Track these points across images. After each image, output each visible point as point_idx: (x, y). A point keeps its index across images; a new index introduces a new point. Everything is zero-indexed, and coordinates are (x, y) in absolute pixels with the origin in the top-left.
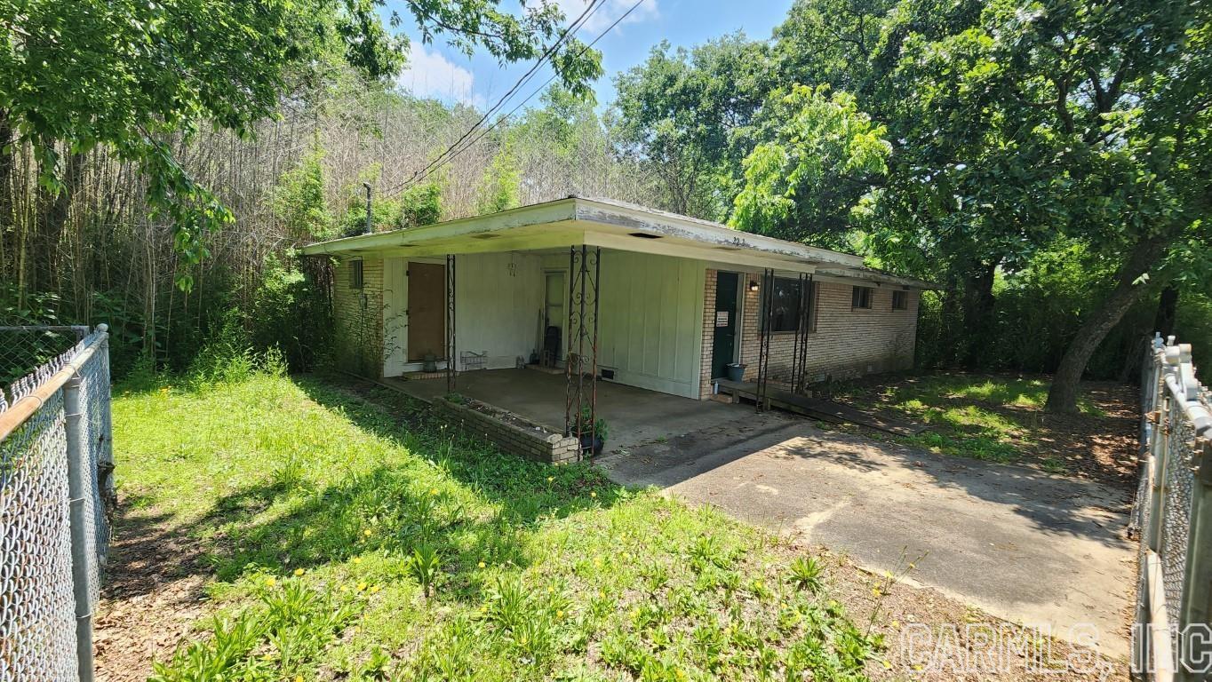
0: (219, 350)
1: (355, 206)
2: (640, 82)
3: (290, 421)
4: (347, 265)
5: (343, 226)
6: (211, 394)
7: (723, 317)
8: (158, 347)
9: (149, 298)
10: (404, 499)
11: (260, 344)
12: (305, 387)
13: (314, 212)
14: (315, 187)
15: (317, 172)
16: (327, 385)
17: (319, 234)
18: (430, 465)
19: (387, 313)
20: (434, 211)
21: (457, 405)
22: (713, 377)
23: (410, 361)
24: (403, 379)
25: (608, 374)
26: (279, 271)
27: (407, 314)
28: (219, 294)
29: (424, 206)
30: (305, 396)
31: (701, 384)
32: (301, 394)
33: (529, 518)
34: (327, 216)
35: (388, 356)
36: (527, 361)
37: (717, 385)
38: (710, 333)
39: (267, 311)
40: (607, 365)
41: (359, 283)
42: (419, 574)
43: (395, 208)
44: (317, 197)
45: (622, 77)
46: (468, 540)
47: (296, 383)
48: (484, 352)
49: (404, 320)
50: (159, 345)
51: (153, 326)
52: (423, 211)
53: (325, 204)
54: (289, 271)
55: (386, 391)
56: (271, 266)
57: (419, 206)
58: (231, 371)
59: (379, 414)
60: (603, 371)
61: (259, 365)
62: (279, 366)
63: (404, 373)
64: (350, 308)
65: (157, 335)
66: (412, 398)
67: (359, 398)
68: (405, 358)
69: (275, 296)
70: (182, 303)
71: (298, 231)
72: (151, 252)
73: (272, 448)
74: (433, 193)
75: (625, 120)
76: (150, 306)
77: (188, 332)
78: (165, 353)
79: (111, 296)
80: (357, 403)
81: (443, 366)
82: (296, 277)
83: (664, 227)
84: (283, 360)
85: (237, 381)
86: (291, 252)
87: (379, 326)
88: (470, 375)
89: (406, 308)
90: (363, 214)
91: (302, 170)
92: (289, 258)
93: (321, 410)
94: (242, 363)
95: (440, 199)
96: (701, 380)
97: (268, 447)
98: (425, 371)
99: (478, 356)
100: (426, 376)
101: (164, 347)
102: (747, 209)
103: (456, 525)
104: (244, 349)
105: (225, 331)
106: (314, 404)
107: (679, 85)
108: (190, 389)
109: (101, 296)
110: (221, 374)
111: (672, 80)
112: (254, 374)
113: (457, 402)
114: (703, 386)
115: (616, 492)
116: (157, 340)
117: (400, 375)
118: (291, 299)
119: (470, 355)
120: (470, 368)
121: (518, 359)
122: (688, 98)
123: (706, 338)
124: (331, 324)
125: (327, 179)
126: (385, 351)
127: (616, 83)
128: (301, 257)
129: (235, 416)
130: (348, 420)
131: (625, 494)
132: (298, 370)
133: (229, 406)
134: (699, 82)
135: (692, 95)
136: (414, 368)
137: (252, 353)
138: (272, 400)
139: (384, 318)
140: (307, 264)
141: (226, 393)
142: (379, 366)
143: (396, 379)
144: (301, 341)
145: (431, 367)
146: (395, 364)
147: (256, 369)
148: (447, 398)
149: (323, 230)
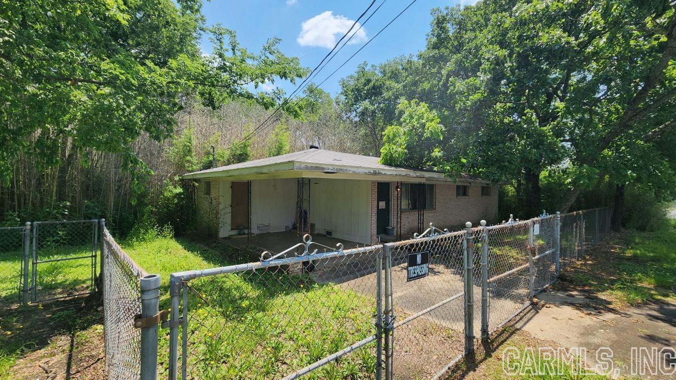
0: (142, 226)
1: (208, 153)
2: (352, 83)
3: (175, 259)
4: (203, 183)
5: (202, 164)
6: (138, 248)
7: (382, 205)
8: (113, 226)
9: (111, 202)
10: (221, 289)
11: (161, 223)
12: (181, 243)
13: (188, 158)
14: (189, 146)
15: (190, 139)
16: (192, 242)
17: (190, 169)
18: (235, 276)
19: (221, 207)
20: (246, 155)
21: (251, 250)
22: (378, 233)
23: (232, 229)
24: (228, 238)
25: (329, 233)
26: (171, 187)
27: (231, 206)
28: (142, 199)
29: (241, 152)
30: (182, 248)
31: (371, 237)
32: (180, 247)
33: (272, 295)
34: (195, 160)
35: (221, 227)
36: (291, 227)
37: (380, 238)
38: (375, 212)
39: (164, 207)
40: (329, 229)
41: (208, 192)
42: (224, 314)
43: (227, 154)
44: (190, 151)
45: (344, 80)
46: (245, 304)
47: (178, 241)
48: (269, 224)
49: (229, 209)
50: (114, 225)
51: (112, 216)
52: (240, 155)
53: (193, 154)
54: (175, 187)
55: (220, 244)
56: (167, 185)
57: (238, 152)
58: (148, 236)
59: (215, 255)
60: (327, 232)
61: (160, 233)
62: (170, 233)
63: (229, 235)
64: (204, 204)
65: (113, 220)
66: (232, 247)
67: (206, 248)
68: (230, 228)
69: (169, 199)
70: (125, 205)
71: (180, 168)
72: (112, 181)
73: (167, 271)
74: (245, 146)
75: (347, 101)
76: (111, 206)
77: (128, 218)
78: (116, 229)
79: (93, 202)
80: (206, 250)
81: (246, 231)
82: (179, 190)
83: (337, 169)
84: (172, 230)
85: (150, 241)
86: (177, 178)
87: (217, 213)
88: (260, 236)
89: (230, 204)
90: (211, 158)
91: (183, 139)
92: (175, 181)
93: (189, 254)
94: (152, 232)
95: (249, 148)
96: (371, 236)
97: (165, 270)
98: (239, 234)
99: (266, 226)
100: (240, 236)
101: (116, 226)
102: (386, 155)
103: (241, 298)
104: (154, 226)
105: (145, 217)
106: (186, 251)
107: (371, 84)
108: (129, 245)
109: (89, 203)
110: (143, 238)
111: (369, 81)
112: (158, 238)
113: (251, 248)
114: (372, 238)
115: (313, 285)
116: (113, 222)
117: (227, 236)
118: (176, 201)
119: (262, 226)
120: (261, 232)
121: (286, 227)
122: (375, 91)
123: (373, 215)
124: (195, 212)
125: (194, 142)
126: (220, 225)
127: (340, 84)
128: (180, 180)
129: (150, 257)
130: (201, 258)
131: (317, 286)
132: (179, 235)
133: (147, 253)
134: (381, 83)
135: (378, 90)
136: (234, 232)
137: (158, 227)
138: (167, 250)
139: (220, 209)
140: (184, 183)
141: (145, 247)
142: (217, 233)
143: (225, 238)
144: (180, 221)
145: (242, 232)
146: (225, 231)
147: (158, 235)
148: (247, 247)
149: (192, 166)
